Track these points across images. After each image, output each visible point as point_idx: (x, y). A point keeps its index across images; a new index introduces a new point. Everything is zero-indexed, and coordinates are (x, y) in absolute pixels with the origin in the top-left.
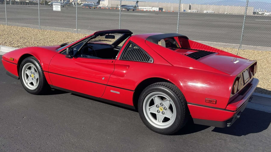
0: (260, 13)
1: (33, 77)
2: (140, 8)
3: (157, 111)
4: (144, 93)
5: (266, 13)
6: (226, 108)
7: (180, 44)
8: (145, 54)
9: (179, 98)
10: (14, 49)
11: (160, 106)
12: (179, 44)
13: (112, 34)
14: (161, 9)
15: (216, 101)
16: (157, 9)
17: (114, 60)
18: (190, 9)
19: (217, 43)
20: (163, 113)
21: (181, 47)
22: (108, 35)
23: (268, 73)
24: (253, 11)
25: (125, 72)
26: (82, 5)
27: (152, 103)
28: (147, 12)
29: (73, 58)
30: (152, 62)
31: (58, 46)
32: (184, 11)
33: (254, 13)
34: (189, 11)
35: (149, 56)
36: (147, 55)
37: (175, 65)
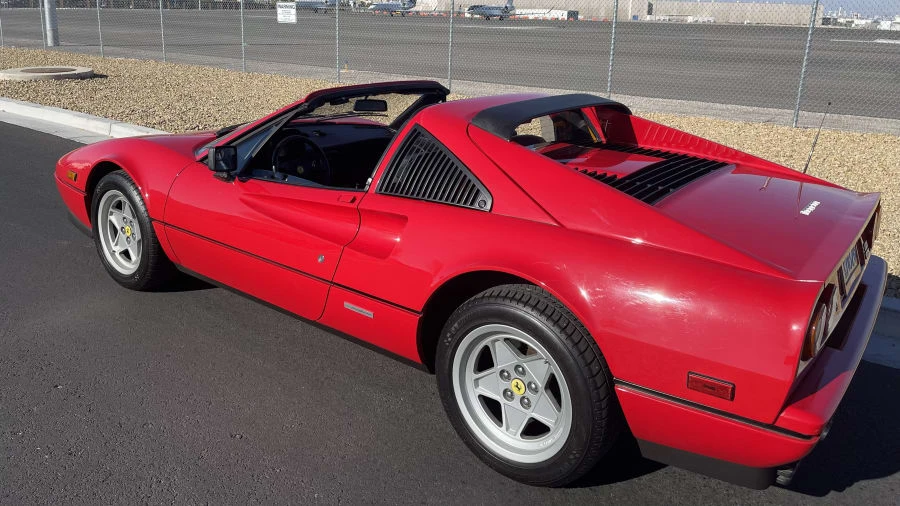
0: (841, 20)
1: (129, 234)
2: (518, 12)
3: (505, 392)
4: (456, 325)
5: (856, 22)
6: (776, 420)
7: (603, 131)
8: (465, 176)
9: (583, 358)
10: (143, 132)
11: (514, 374)
12: (599, 130)
13: (379, 97)
14: (573, 14)
15: (733, 389)
16: (562, 15)
17: (359, 195)
18: (650, 12)
19: (724, 106)
20: (525, 402)
21: (604, 140)
22: (366, 100)
23: (892, 209)
24: (821, 16)
25: (398, 240)
26: (372, 7)
27: (485, 362)
28: (536, 22)
29: (234, 179)
30: (488, 207)
31: (212, 136)
32: (635, 17)
33: (826, 21)
34: (648, 18)
35: (479, 186)
36: (469, 181)
37: (570, 225)
